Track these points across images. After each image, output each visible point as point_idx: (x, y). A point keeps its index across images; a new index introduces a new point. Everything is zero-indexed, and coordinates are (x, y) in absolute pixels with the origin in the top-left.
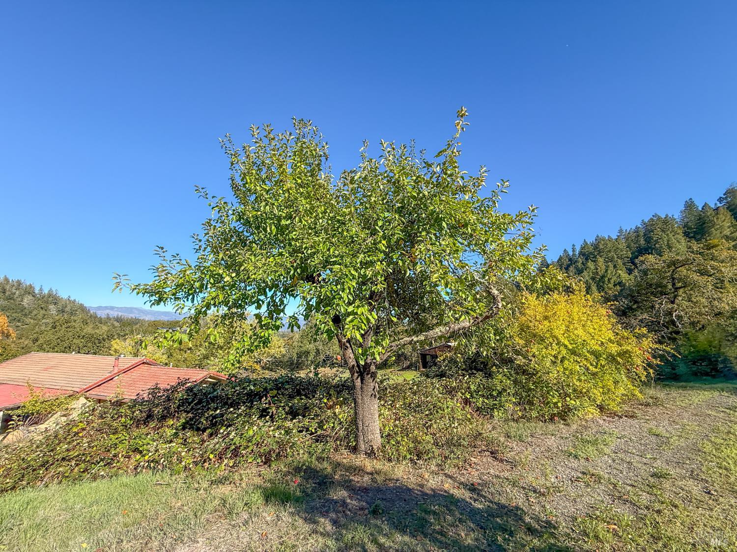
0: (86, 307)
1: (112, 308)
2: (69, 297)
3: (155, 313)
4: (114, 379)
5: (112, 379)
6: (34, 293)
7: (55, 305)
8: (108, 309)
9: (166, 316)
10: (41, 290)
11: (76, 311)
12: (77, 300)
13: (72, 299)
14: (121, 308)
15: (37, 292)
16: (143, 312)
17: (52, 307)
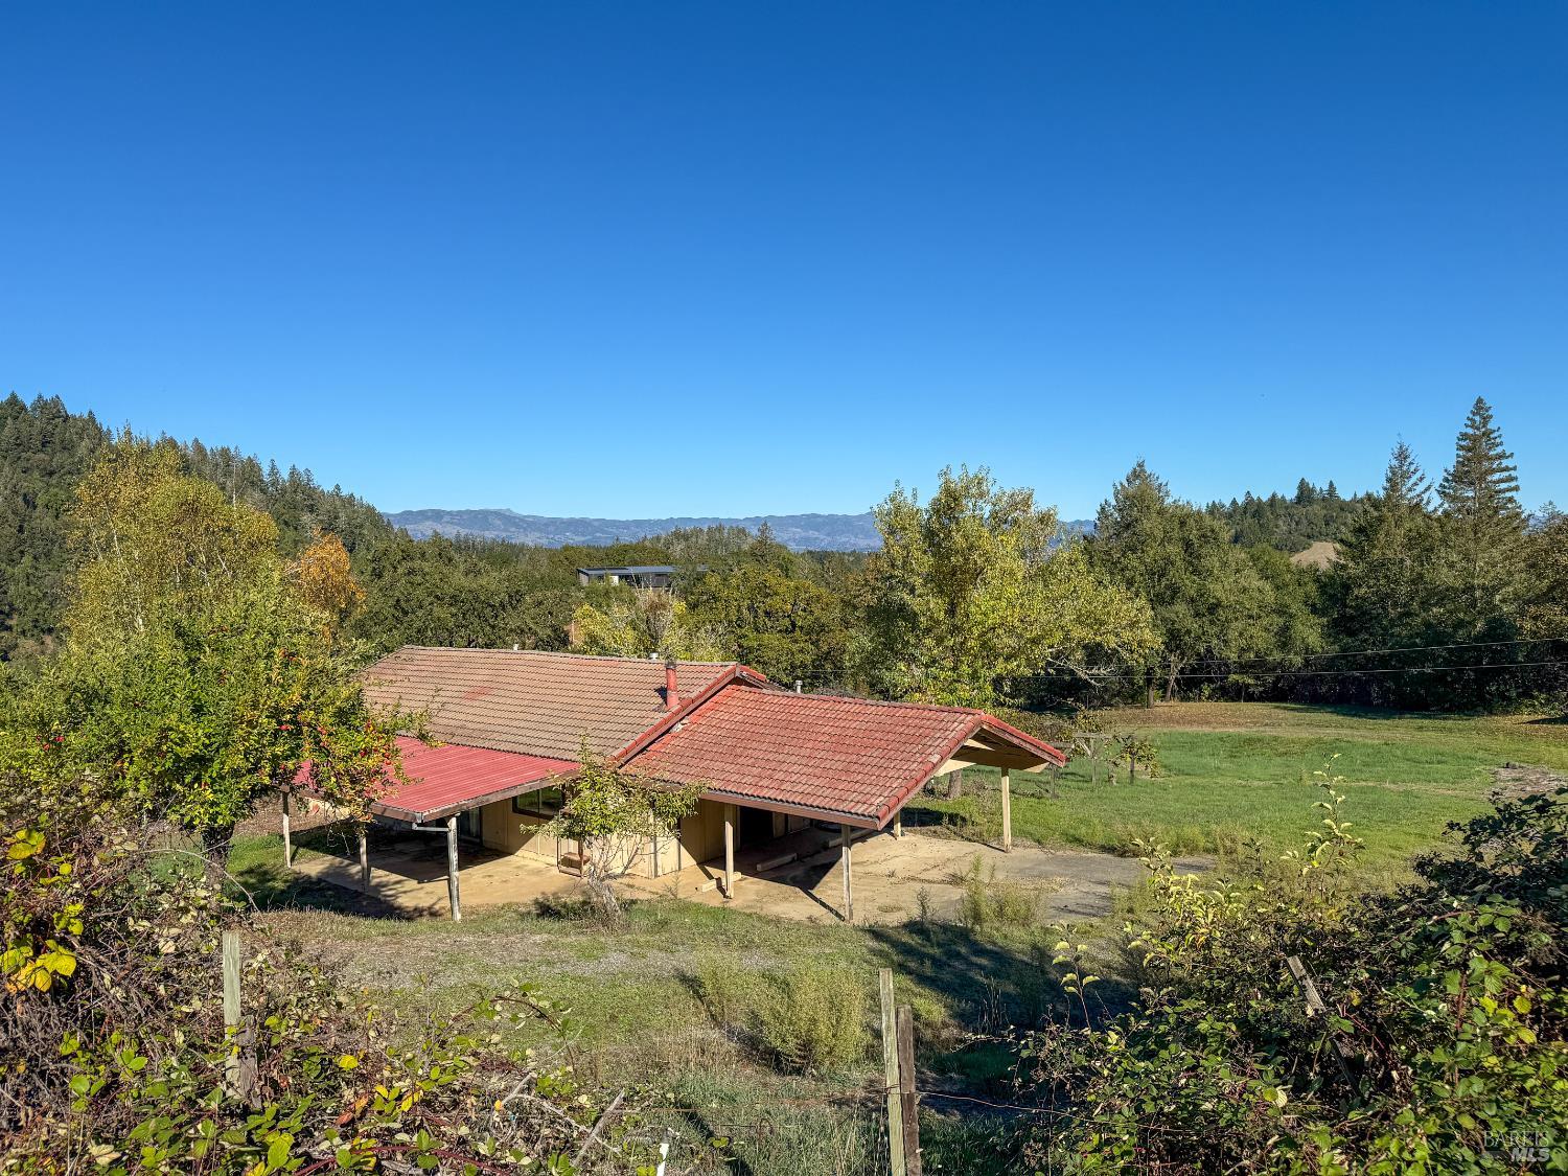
0: (380, 515)
1: (437, 515)
2: (338, 487)
3: (546, 525)
4: (674, 729)
5: (667, 731)
6: (261, 481)
7: (312, 511)
8: (428, 518)
9: (575, 533)
10: (274, 470)
11: (361, 526)
12: (357, 496)
13: (345, 492)
14: (459, 513)
15: (266, 479)
16: (517, 526)
17: (306, 518)
